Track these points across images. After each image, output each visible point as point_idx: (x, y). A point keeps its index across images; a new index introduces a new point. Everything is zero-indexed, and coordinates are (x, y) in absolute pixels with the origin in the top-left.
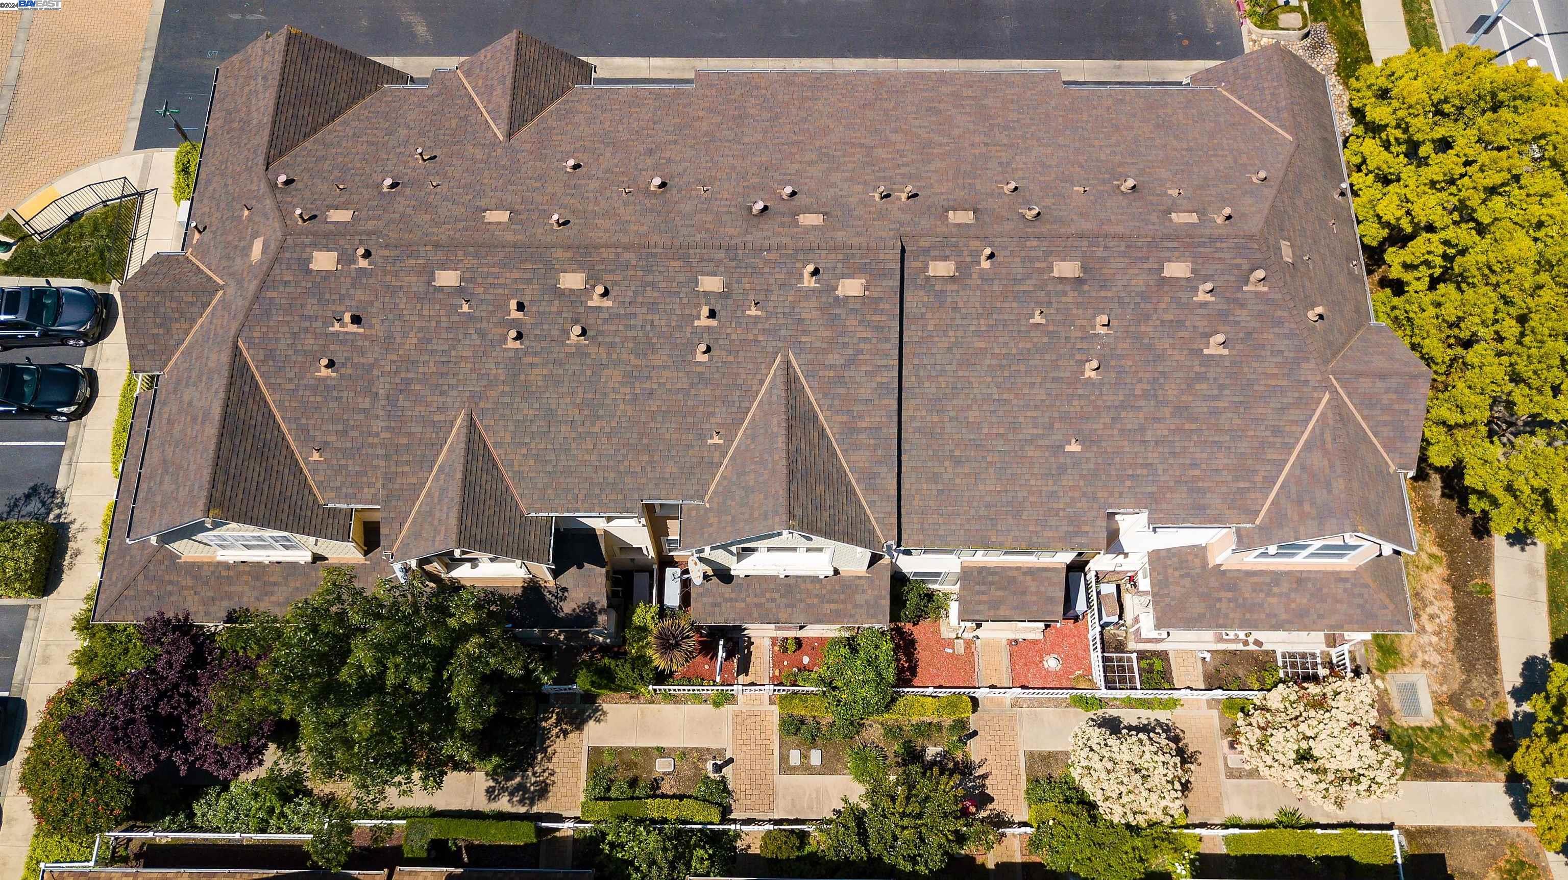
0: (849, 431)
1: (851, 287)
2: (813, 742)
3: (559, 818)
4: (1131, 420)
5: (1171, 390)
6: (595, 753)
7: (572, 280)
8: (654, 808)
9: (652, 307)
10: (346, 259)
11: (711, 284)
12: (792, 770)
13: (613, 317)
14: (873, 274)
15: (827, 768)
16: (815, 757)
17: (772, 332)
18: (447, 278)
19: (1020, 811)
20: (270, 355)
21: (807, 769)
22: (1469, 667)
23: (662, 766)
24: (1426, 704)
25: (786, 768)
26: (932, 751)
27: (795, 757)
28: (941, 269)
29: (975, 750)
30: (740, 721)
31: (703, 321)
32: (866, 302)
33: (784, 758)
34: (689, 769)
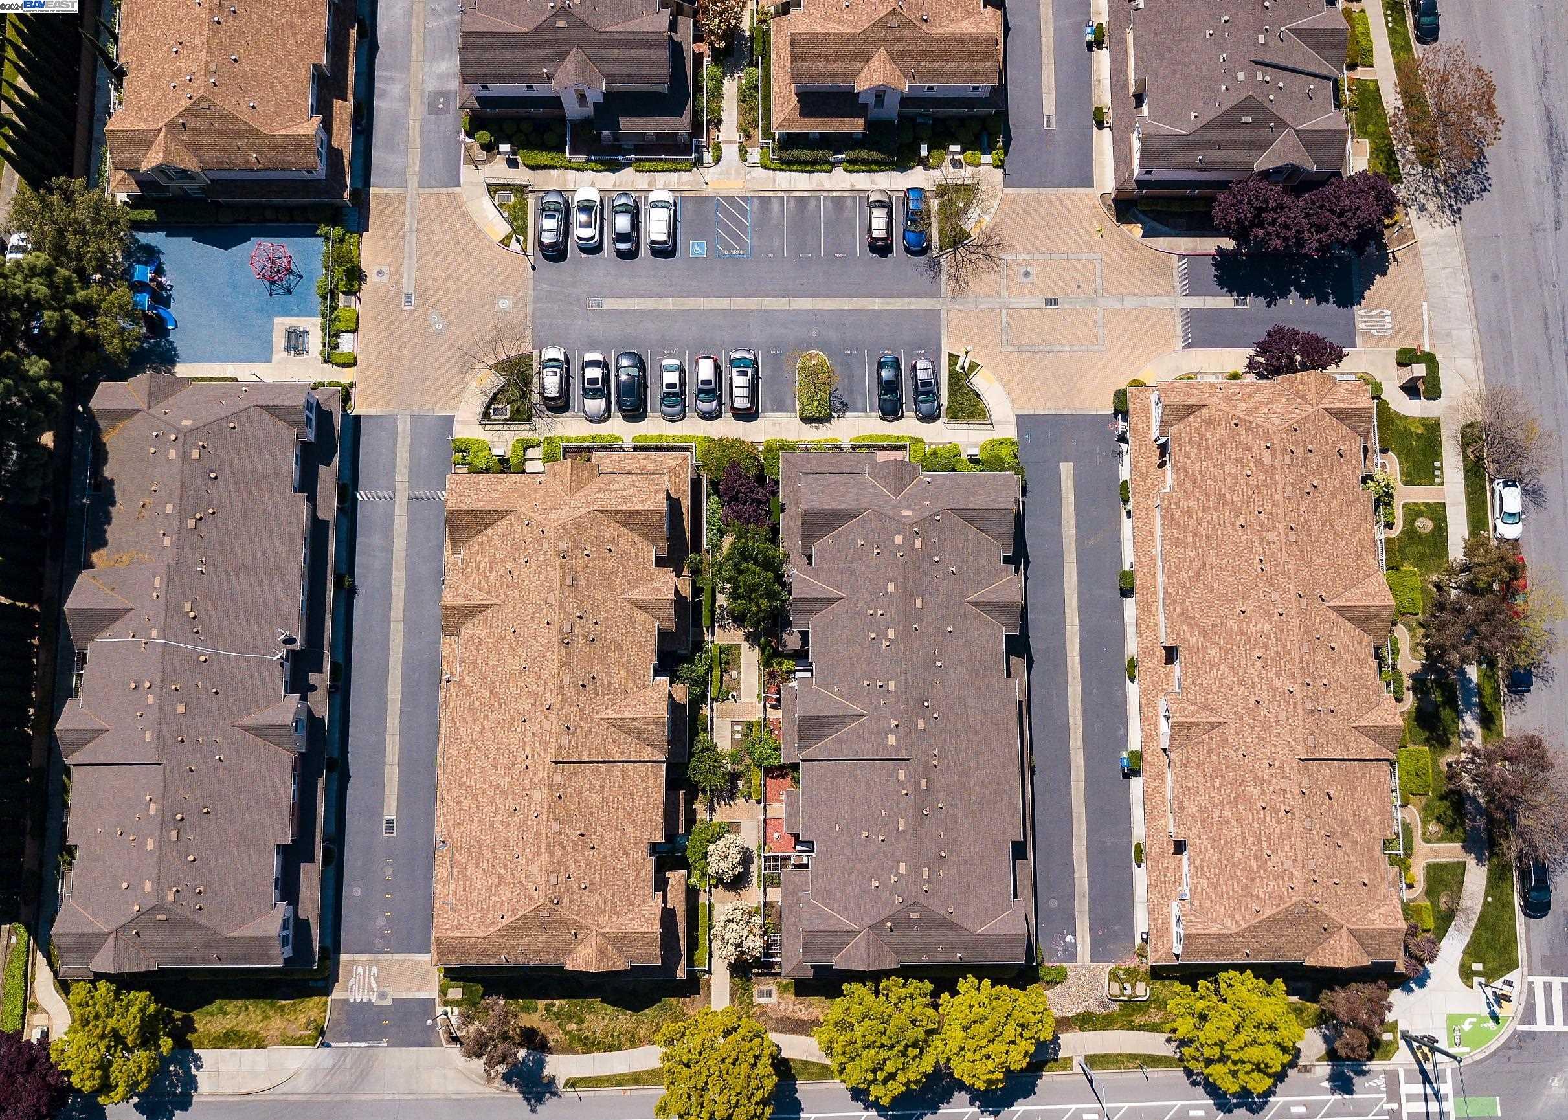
0: (841, 740)
1: (892, 739)
2: (743, 735)
3: (713, 634)
4: (848, 850)
5: (859, 866)
6: (739, 647)
7: (891, 633)
8: (716, 672)
9: (883, 664)
10: (900, 548)
11: (892, 686)
12: (733, 726)
13: (879, 649)
14: (897, 748)
15: (733, 740)
16: (738, 736)
17: (875, 710)
18: (891, 587)
19: (716, 819)
20: (865, 522)
21: (733, 733)
22: (777, 1021)
23: (734, 674)
24: (763, 1001)
25: (733, 724)
26: (740, 784)
27: (738, 728)
28: (901, 775)
29: (740, 802)
30: (752, 705)
31: (879, 684)
32: (886, 746)
33: (737, 723)
34: (733, 684)
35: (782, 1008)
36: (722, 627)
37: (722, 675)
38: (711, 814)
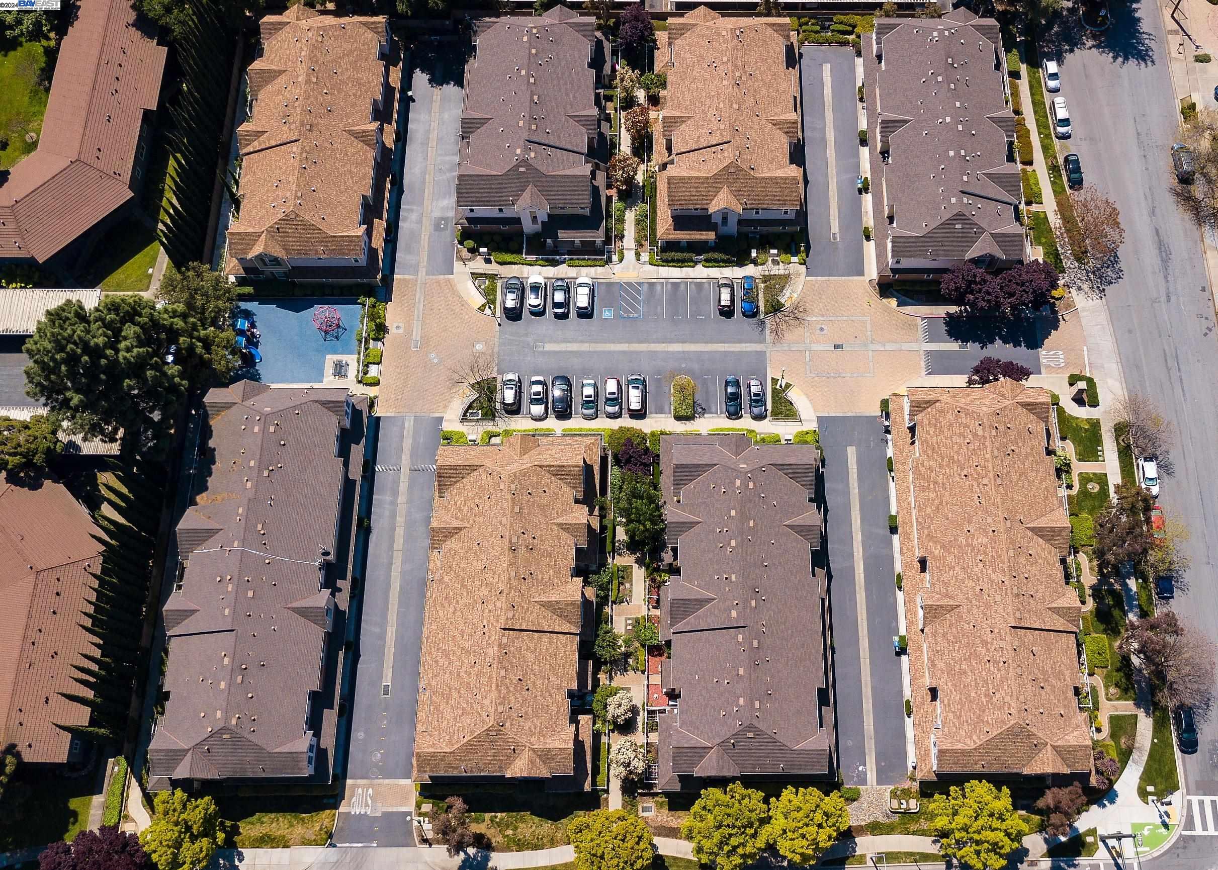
0: (699, 617)
1: (734, 614)
2: (634, 627)
3: (613, 558)
4: (704, 692)
5: (712, 702)
6: (631, 567)
7: (733, 543)
8: (615, 583)
9: (728, 564)
10: (739, 488)
11: (733, 578)
12: (626, 621)
13: (725, 555)
14: (737, 619)
15: (626, 630)
16: (629, 628)
17: (723, 595)
18: (733, 513)
19: (614, 684)
20: (715, 472)
21: (626, 625)
22: (655, 828)
23: (628, 585)
24: (645, 814)
25: (627, 619)
26: (630, 661)
27: (629, 622)
28: (740, 638)
29: (631, 673)
30: (640, 607)
31: (725, 576)
32: (730, 617)
33: (629, 619)
34: (627, 592)
35: (659, 819)
36: (620, 555)
37: (619, 587)
38: (610, 681)
